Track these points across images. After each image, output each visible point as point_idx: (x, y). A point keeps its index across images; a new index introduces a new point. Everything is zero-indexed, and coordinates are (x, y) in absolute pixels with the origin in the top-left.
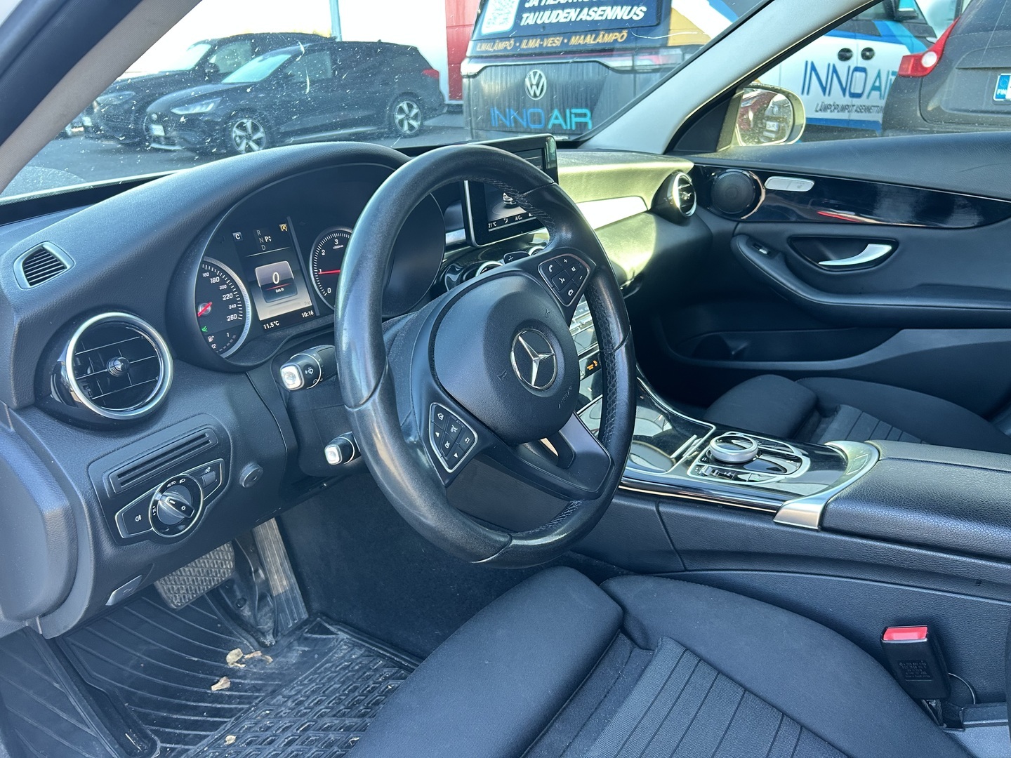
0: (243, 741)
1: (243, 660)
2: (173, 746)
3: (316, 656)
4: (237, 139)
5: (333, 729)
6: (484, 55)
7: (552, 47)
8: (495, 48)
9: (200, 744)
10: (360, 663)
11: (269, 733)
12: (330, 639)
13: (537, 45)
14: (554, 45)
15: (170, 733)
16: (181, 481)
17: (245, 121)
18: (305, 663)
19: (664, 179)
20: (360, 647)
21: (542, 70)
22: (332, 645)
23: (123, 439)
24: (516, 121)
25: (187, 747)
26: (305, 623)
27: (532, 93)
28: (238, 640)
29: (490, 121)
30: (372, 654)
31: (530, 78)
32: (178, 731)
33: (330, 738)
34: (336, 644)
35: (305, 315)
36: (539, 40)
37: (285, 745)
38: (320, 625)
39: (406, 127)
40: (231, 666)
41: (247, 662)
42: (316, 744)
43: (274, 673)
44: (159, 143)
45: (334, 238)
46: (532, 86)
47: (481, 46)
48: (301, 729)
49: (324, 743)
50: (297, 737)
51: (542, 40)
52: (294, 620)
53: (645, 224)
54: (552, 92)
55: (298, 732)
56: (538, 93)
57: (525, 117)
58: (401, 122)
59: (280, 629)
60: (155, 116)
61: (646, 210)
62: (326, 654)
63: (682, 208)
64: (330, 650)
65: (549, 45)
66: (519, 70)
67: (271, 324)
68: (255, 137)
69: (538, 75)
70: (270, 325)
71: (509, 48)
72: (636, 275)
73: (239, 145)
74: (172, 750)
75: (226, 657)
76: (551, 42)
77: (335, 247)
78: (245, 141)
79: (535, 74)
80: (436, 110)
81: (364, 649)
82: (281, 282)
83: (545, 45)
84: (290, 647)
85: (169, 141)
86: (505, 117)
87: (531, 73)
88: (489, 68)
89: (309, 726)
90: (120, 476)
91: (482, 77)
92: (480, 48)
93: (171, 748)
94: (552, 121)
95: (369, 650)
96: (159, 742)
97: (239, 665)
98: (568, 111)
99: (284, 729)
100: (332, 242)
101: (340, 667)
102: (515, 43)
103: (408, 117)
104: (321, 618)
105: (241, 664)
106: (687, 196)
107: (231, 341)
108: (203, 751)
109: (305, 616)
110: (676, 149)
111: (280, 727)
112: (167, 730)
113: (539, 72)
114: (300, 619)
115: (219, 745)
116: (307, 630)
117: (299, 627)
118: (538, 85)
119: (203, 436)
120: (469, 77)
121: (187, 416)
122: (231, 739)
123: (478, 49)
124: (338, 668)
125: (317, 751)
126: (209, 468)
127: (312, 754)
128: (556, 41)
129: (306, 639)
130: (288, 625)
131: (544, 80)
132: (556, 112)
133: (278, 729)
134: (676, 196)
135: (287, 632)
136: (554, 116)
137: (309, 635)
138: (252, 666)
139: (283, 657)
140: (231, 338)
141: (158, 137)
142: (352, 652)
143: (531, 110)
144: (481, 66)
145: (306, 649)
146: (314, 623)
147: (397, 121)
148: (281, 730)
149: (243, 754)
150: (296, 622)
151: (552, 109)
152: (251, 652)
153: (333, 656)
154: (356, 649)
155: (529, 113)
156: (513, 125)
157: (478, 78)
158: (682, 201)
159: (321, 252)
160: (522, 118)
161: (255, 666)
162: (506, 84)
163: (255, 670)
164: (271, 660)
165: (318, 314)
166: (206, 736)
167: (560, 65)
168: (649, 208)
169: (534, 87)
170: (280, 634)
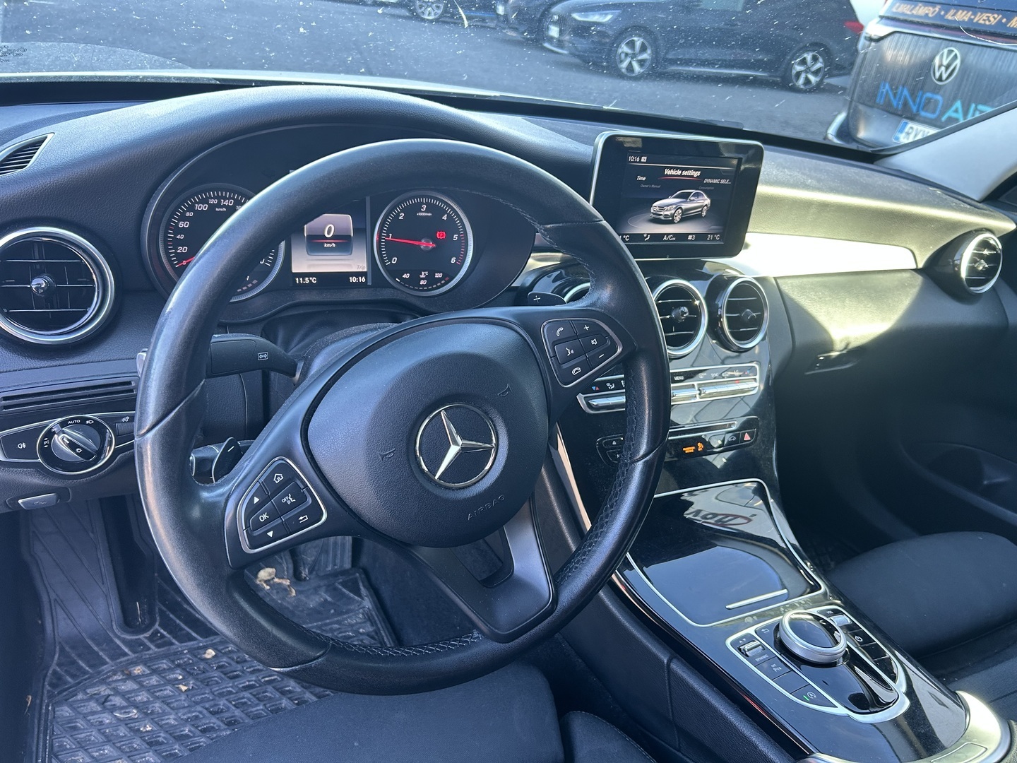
0: (217, 662)
1: (272, 582)
2: (165, 633)
3: (332, 611)
4: (623, 56)
5: (290, 696)
6: (902, 17)
7: (985, 25)
8: (914, 12)
9: (185, 644)
10: (362, 641)
11: (239, 667)
12: (354, 600)
13: (966, 19)
14: (987, 23)
15: (171, 619)
16: (88, 422)
17: (635, 39)
18: (319, 612)
19: (958, 235)
20: (373, 623)
21: (959, 50)
22: (352, 607)
23: (33, 361)
24: (905, 104)
25: (174, 641)
26: (344, 572)
27: (937, 75)
28: (280, 560)
29: (876, 96)
30: (376, 637)
31: (942, 55)
32: (178, 621)
33: (281, 704)
34: (357, 608)
35: (353, 279)
36: (970, 13)
37: (243, 687)
38: (355, 582)
39: (801, 81)
40: (258, 582)
41: (273, 586)
42: (265, 702)
43: (288, 608)
44: (551, 43)
45: (423, 203)
46: (939, 67)
47: (899, 6)
48: (267, 679)
49: (273, 705)
50: (258, 685)
51: (975, 14)
52: (335, 565)
53: (903, 286)
54: (962, 80)
55: (263, 680)
56: (944, 77)
57: (918, 100)
58: (798, 74)
59: (316, 568)
60: (556, 17)
61: (914, 267)
62: (342, 613)
63: (966, 279)
64: (348, 612)
65: (981, 22)
66: (932, 43)
67: (307, 279)
68: (640, 57)
69: (953, 54)
70: (304, 280)
71: (930, 15)
72: (851, 347)
73: (621, 61)
74: (163, 636)
75: (259, 571)
76: (985, 18)
77: (420, 214)
78: (628, 60)
79: (951, 52)
80: (844, 68)
81: (375, 628)
82: (334, 237)
83: (975, 21)
84: (316, 590)
85: (560, 44)
86: (895, 95)
87: (946, 51)
88: (898, 35)
89: (274, 680)
90: (5, 399)
91: (886, 42)
92: (897, 9)
93: (162, 634)
94: (950, 113)
95: (377, 632)
96: (157, 623)
97: (265, 585)
98: (973, 106)
99: (254, 670)
100: (418, 207)
101: (344, 634)
102: (940, 10)
103: (807, 71)
104: (360, 575)
105: (267, 585)
106: (983, 265)
107: (250, 285)
108: (182, 652)
109: (347, 565)
110: (1002, 199)
111: (253, 666)
112: (171, 616)
113: (956, 51)
114: (341, 566)
115: (199, 654)
116: (341, 580)
117: (335, 574)
118: (947, 67)
119: (129, 383)
120: (871, 39)
121: (121, 357)
122: (210, 653)
123: (894, 10)
124: (341, 635)
125: (262, 710)
126: (128, 418)
127: (257, 710)
128: (992, 19)
129: (336, 589)
130: (326, 567)
131: (958, 62)
132: (958, 104)
133: (250, 667)
134: (965, 260)
135: (322, 574)
136: (954, 108)
137: (340, 587)
138: (275, 591)
139: (306, 597)
140: (250, 282)
141: (552, 38)
142: (363, 625)
143: (929, 95)
144: (891, 29)
145: (329, 599)
146: (351, 577)
147: (794, 72)
148: (252, 669)
149: (207, 674)
150: (336, 567)
151: (954, 99)
152: (283, 578)
153: (346, 619)
154: (368, 624)
155: (925, 96)
156: (900, 107)
157: (881, 42)
158: (972, 270)
159: (398, 215)
160: (914, 102)
161: (278, 592)
162: (910, 59)
163: (275, 597)
164: (294, 593)
165: (370, 283)
166: (194, 639)
167: (985, 48)
168: (921, 265)
169: (943, 69)
170: (314, 573)
